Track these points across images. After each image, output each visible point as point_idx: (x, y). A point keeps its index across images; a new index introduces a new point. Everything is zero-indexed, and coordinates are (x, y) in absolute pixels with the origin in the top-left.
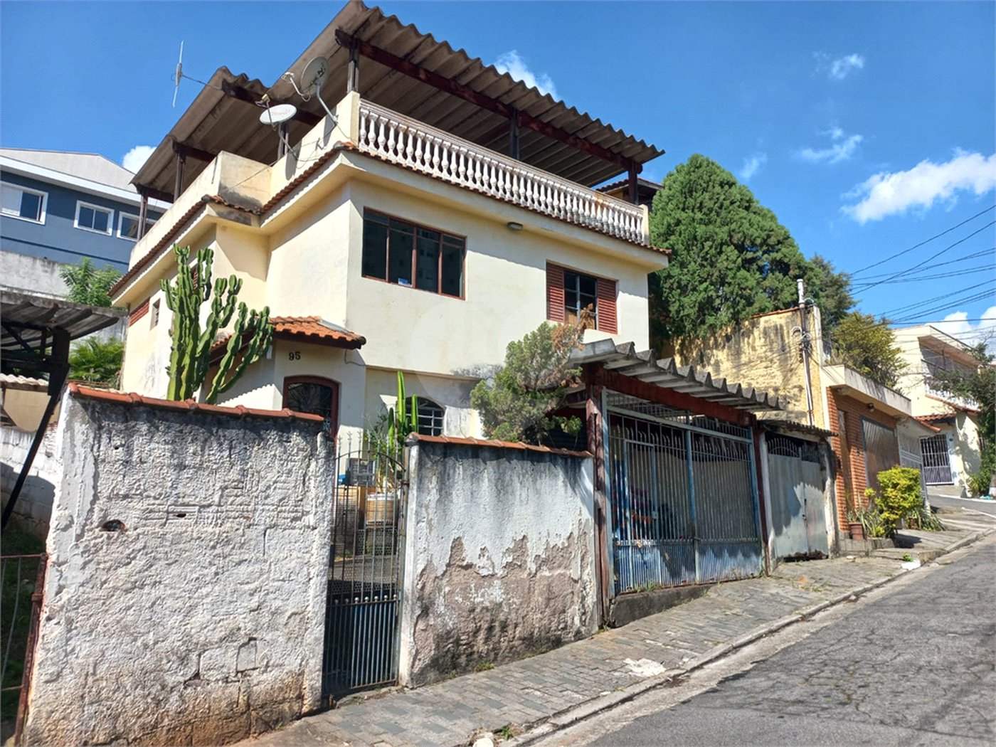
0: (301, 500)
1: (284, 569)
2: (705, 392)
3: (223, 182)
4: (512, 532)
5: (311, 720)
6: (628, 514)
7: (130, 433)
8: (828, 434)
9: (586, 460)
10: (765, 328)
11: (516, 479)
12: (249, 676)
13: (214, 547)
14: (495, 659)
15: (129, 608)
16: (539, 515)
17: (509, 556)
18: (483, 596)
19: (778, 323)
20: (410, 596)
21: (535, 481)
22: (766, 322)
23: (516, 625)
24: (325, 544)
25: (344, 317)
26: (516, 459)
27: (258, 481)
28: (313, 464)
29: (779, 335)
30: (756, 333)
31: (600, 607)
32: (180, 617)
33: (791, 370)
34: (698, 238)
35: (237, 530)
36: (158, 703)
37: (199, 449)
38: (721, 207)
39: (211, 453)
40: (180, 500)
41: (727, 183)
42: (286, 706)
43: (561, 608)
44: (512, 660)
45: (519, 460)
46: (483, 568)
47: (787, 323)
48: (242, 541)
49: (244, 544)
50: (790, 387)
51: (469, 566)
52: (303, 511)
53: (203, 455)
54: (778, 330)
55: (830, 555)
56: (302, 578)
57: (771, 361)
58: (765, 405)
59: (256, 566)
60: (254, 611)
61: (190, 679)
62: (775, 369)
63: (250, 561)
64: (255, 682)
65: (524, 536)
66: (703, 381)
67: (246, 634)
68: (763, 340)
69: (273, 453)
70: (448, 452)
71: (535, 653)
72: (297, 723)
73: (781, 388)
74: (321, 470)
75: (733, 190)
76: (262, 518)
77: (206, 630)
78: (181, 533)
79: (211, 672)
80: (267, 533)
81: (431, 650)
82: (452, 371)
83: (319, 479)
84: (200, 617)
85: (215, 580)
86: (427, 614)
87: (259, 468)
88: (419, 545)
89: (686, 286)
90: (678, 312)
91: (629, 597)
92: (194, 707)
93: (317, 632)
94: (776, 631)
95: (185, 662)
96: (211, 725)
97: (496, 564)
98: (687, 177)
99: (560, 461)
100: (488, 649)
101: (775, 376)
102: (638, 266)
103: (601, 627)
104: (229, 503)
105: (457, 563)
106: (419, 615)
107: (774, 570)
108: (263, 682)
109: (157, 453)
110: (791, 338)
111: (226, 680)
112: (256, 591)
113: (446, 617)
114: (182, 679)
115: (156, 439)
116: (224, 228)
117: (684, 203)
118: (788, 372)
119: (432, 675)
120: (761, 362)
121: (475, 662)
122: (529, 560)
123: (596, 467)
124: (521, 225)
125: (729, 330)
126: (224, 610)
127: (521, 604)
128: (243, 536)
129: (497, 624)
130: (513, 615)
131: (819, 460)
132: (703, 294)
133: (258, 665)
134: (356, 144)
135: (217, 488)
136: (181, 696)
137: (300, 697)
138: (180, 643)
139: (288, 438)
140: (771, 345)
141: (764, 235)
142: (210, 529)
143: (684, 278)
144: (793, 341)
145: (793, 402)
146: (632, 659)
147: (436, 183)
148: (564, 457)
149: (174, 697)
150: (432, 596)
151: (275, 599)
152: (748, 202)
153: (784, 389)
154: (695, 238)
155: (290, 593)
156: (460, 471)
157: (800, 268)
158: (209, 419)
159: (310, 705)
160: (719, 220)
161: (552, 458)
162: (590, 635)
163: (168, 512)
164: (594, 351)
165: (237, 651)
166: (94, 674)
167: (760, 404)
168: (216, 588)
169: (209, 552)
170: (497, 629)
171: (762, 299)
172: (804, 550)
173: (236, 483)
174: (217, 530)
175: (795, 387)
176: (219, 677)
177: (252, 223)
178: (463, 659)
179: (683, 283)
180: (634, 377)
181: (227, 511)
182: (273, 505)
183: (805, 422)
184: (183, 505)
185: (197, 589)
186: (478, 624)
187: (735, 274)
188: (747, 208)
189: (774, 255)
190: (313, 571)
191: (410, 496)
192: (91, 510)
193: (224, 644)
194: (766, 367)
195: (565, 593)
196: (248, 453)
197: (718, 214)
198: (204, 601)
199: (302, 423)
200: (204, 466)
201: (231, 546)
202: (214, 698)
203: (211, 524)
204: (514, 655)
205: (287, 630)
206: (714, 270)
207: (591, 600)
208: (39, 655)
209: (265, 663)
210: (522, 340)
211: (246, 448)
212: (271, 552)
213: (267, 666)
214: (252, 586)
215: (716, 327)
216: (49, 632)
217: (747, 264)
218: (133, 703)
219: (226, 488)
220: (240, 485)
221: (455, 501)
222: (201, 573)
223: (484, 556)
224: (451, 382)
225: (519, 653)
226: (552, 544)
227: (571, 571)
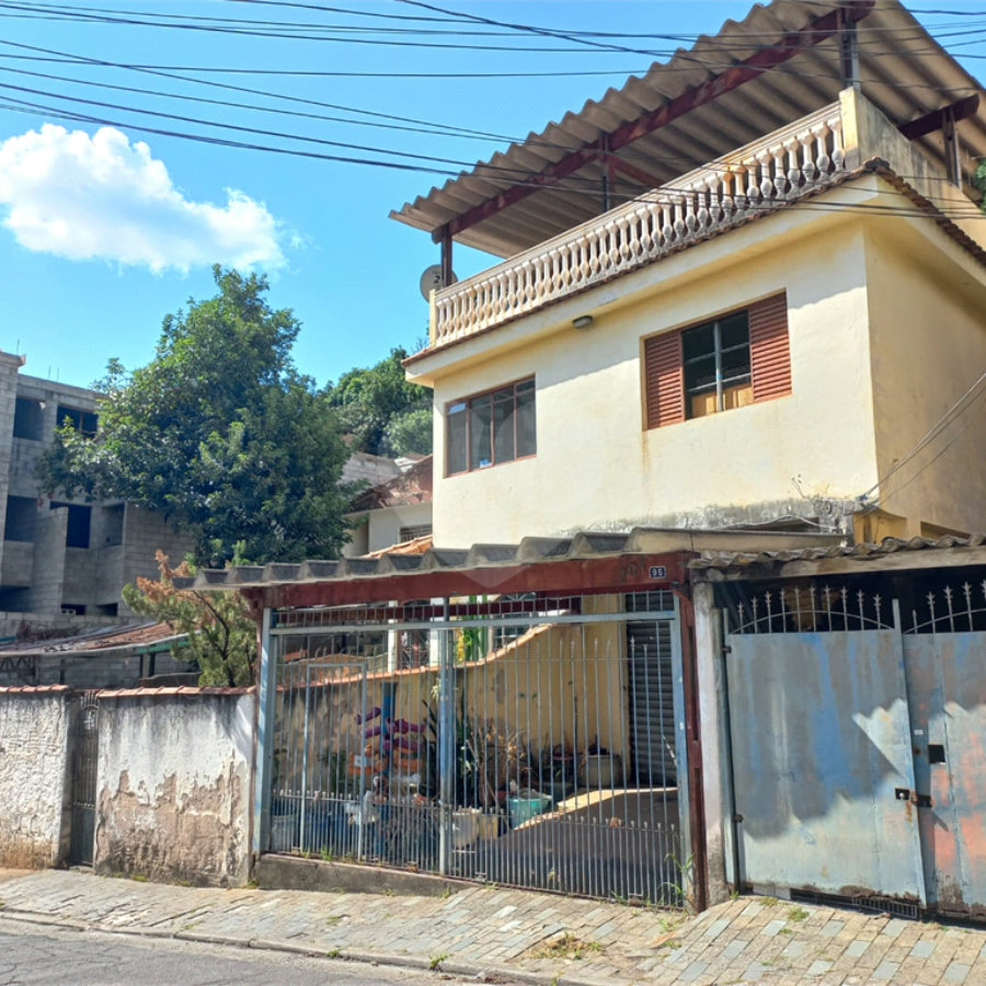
0: (56, 739)
4: (166, 767)
9: (242, 698)
11: (168, 721)
12: (35, 836)
13: (27, 763)
14: (148, 876)
16: (188, 754)
17: (161, 790)
18: (140, 820)
21: (186, 723)
23: (165, 854)
24: (63, 766)
26: (172, 703)
27: (41, 728)
28: (61, 717)
31: (250, 860)
32: (17, 798)
35: (34, 754)
36: (9, 837)
37: (24, 712)
43: (207, 850)
45: (172, 706)
46: (140, 797)
48: (36, 761)
51: (131, 795)
52: (56, 746)
53: (25, 715)
59: (39, 776)
60: (38, 801)
61: (18, 830)
63: (38, 773)
64: (35, 840)
65: (173, 776)
67: (34, 813)
69: (47, 711)
72: (48, 870)
74: (63, 720)
77: (23, 806)
78: (18, 756)
79: (24, 829)
80: (44, 758)
81: (107, 852)
83: (62, 726)
85: (27, 781)
86: (104, 825)
87: (42, 720)
88: (100, 773)
93: (58, 819)
95: (16, 821)
97: (150, 796)
99: (213, 701)
100: (143, 865)
103: (248, 883)
104: (32, 740)
105: (124, 791)
106: (99, 824)
111: (28, 835)
113: (116, 830)
114: (15, 829)
119: (107, 870)
121: (135, 872)
122: (177, 797)
123: (255, 704)
127: (170, 835)
128: (37, 758)
129: (150, 847)
130: (162, 843)
133: (37, 831)
135: (29, 732)
136: (15, 837)
137: (51, 856)
138: (16, 810)
139: (52, 702)
148: (219, 697)
149: (13, 836)
150: (107, 812)
151: (45, 796)
155: (50, 794)
156: (126, 719)
159: (53, 862)
161: (206, 699)
162: (236, 885)
163: (16, 745)
165: (31, 821)
169: (26, 766)
170: (150, 851)
173: (35, 729)
174: (29, 755)
176: (25, 832)
178: (127, 867)
181: (32, 744)
186: (137, 843)
193: (28, 816)
195: (212, 835)
196: (39, 713)
200: (26, 721)
201: (32, 764)
202: (24, 843)
204: (164, 879)
205: (47, 815)
207: (242, 850)
211: (38, 710)
214: (38, 787)
219: (32, 732)
223: (142, 788)
225: (167, 878)
226: (200, 785)
227: (221, 815)
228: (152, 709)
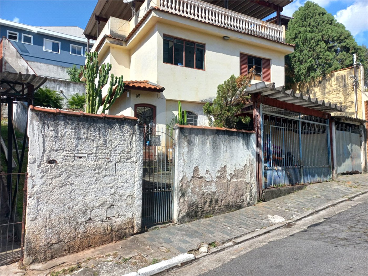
0: (130, 152)
1: (124, 179)
2: (308, 104)
3: (111, 29)
4: (220, 164)
5: (137, 236)
6: (271, 157)
7: (57, 125)
8: (364, 121)
9: (252, 135)
10: (337, 76)
11: (221, 142)
12: (112, 219)
13: (94, 170)
14: (213, 213)
15: (61, 193)
16: (232, 157)
17: (219, 173)
18: (207, 189)
19: (343, 75)
20: (177, 189)
21: (230, 143)
22: (337, 74)
23: (222, 200)
24: (141, 169)
25: (157, 80)
26: (222, 134)
27: (112, 144)
28: (134, 137)
29: (343, 79)
30: (333, 79)
31: (258, 193)
32: (82, 197)
33: (348, 95)
34: (308, 39)
35: (104, 163)
36: (76, 229)
37: (86, 131)
38: (318, 25)
39: (91, 133)
40: (80, 151)
41: (322, 13)
42: (127, 231)
43: (241, 194)
44: (220, 213)
45: (222, 135)
46: (207, 178)
47: (347, 74)
48: (106, 168)
49: (107, 169)
50: (347, 102)
51: (201, 177)
52: (131, 156)
53: (87, 134)
54: (343, 78)
55: (362, 172)
56: (132, 182)
57: (339, 91)
58: (335, 109)
59: (112, 177)
60: (112, 194)
61: (88, 220)
62: (341, 95)
63: (110, 175)
64: (114, 221)
65: (225, 166)
66: (307, 99)
67: (109, 203)
68: (336, 82)
69: (117, 133)
70: (192, 131)
71: (230, 211)
72: (132, 237)
73: (343, 102)
74: (138, 139)
75: (325, 16)
76: (115, 158)
77: (93, 202)
78: (81, 165)
79: (96, 218)
80: (116, 165)
81: (186, 210)
82: (200, 100)
83: (137, 143)
84: (90, 197)
85: (96, 183)
86: (184, 196)
87: (111, 139)
88: (180, 169)
89: (302, 60)
90: (298, 72)
91: (271, 190)
92: (90, 231)
93: (139, 202)
94: (336, 204)
95: (85, 214)
96: (97, 237)
97: (213, 176)
98: (304, 12)
99: (241, 135)
100: (210, 210)
101: (340, 97)
102: (280, 52)
103: (259, 201)
104: (100, 153)
105: (196, 176)
106: (181, 196)
107: (336, 179)
108: (118, 222)
109: (68, 133)
110: (349, 80)
111: (102, 221)
112: (113, 187)
113: (192, 197)
114: (84, 220)
115: (67, 127)
116: (113, 48)
117: (302, 24)
118: (347, 95)
119: (187, 219)
120: (334, 92)
121: (205, 214)
122: (227, 175)
123: (257, 137)
124: (229, 37)
125: (321, 79)
126: (100, 194)
127: (224, 192)
128: (106, 165)
129: (214, 200)
130: (221, 196)
131: (359, 133)
132: (309, 64)
133: (115, 215)
134: (159, 7)
135: (95, 147)
136: (84, 227)
137: (133, 227)
138: (83, 207)
139: (123, 126)
140: (340, 84)
141: (338, 35)
142: (93, 163)
143: (301, 57)
144: (350, 81)
145: (348, 108)
146: (271, 215)
147: (192, 21)
148: (243, 133)
149: (82, 227)
150: (186, 189)
151: (121, 190)
152: (331, 21)
153: (345, 103)
154: (306, 39)
155: (127, 188)
156: (197, 140)
157: (355, 49)
158: (89, 119)
159: (137, 230)
160: (317, 30)
161: (238, 134)
162: (254, 205)
163: (75, 156)
164: (256, 88)
165: (106, 210)
166: (49, 218)
167: (333, 109)
168: (96, 186)
169: (93, 172)
170: (214, 202)
171: (336, 64)
172: (350, 170)
173: (102, 145)
174: (96, 163)
175: (350, 102)
176: (99, 220)
177: (123, 45)
178: (200, 213)
179: (300, 59)
180: (276, 99)
181: (99, 156)
182: (118, 153)
183: (354, 117)
184: (81, 153)
185: (89, 186)
186: (206, 200)
187: (324, 54)
188: (331, 24)
189: (342, 44)
190: (136, 179)
191: (176, 149)
192: (43, 156)
193: (101, 207)
194: (337, 94)
195: (243, 188)
196: (107, 133)
197: (317, 28)
198: (92, 191)
199: (129, 121)
200: (89, 138)
201: (102, 170)
202: (98, 228)
203: (93, 161)
204: (221, 211)
205: (126, 202)
206: (314, 52)
207: (254, 190)
208: (28, 211)
209: (118, 214)
210: (223, 84)
211: (105, 131)
212: (118, 172)
213: (119, 215)
214: (111, 185)
215: (315, 77)
216: (31, 202)
217: (330, 49)
218: (66, 229)
219: (98, 147)
220: (104, 146)
221: (195, 152)
222: (90, 180)
223: (208, 173)
224: (200, 105)
225: (223, 211)
226: (237, 169)
227: (246, 179)
228: (212, 136)
